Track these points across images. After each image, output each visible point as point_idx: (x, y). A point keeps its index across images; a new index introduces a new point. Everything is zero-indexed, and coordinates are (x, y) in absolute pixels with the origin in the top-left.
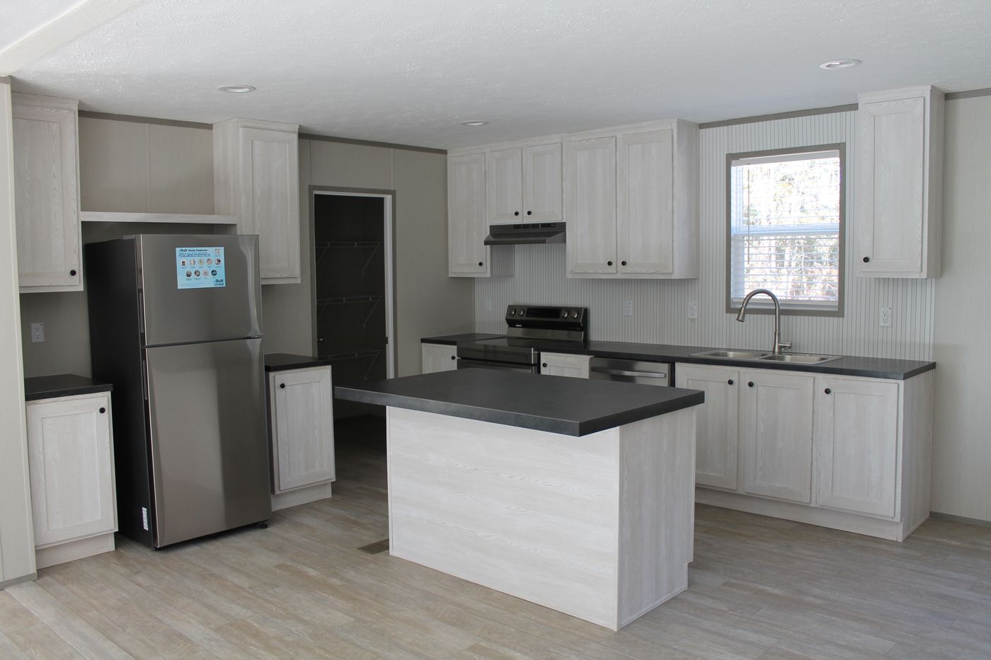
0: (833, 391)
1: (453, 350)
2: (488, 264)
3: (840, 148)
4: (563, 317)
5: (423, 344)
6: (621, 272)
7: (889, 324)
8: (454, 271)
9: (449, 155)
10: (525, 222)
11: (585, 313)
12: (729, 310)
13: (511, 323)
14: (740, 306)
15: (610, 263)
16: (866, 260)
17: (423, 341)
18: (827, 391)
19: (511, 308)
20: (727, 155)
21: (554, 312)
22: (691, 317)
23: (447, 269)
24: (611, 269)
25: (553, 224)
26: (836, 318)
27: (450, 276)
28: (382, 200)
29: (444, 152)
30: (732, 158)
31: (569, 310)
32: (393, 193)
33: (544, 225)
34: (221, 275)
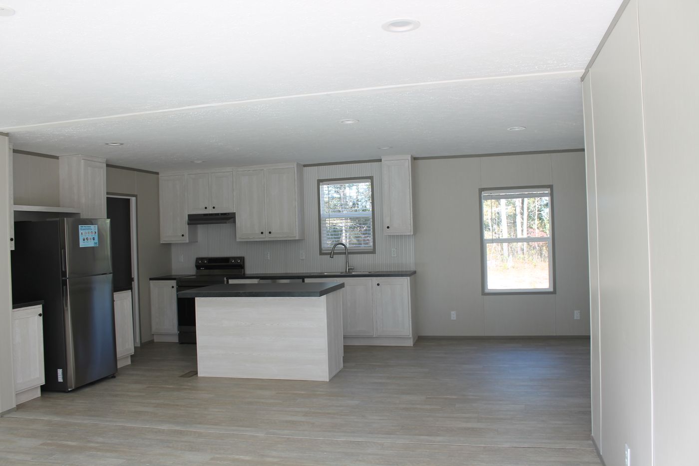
0: (380, 284)
1: (174, 283)
2: (187, 235)
3: (371, 178)
4: (232, 262)
5: (151, 281)
6: (266, 237)
7: (396, 256)
8: (164, 240)
9: (160, 175)
10: (211, 212)
11: (242, 259)
12: (321, 253)
13: (198, 267)
14: (330, 252)
15: (262, 233)
16: (388, 227)
17: (151, 279)
18: (378, 285)
19: (198, 259)
20: (318, 180)
21: (226, 260)
22: (301, 258)
23: (159, 239)
24: (262, 236)
25: (228, 213)
26: (372, 255)
27: (161, 242)
28: (129, 200)
29: (157, 173)
30: (320, 181)
31: (235, 258)
32: (135, 196)
33: (222, 214)
34: (96, 240)
